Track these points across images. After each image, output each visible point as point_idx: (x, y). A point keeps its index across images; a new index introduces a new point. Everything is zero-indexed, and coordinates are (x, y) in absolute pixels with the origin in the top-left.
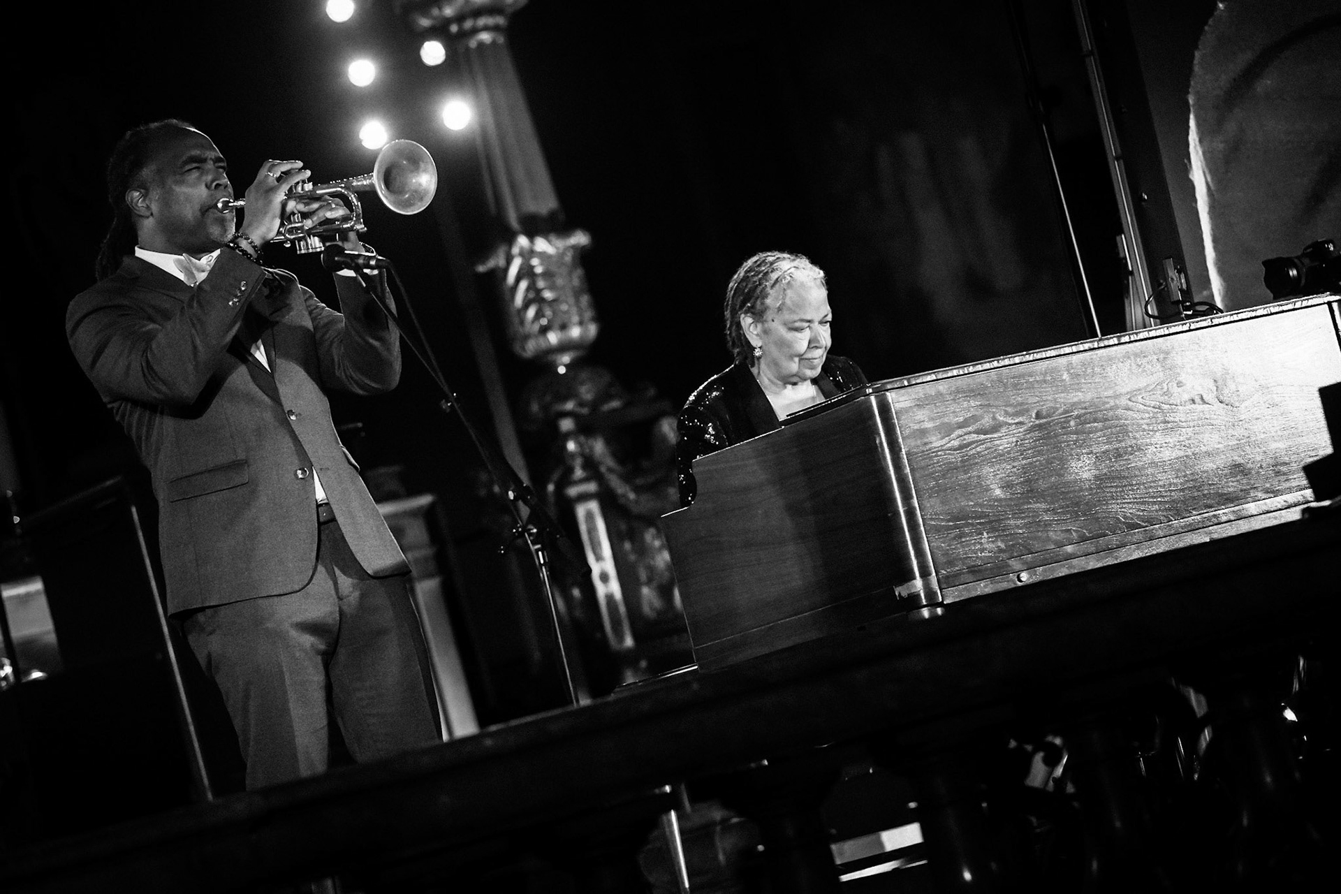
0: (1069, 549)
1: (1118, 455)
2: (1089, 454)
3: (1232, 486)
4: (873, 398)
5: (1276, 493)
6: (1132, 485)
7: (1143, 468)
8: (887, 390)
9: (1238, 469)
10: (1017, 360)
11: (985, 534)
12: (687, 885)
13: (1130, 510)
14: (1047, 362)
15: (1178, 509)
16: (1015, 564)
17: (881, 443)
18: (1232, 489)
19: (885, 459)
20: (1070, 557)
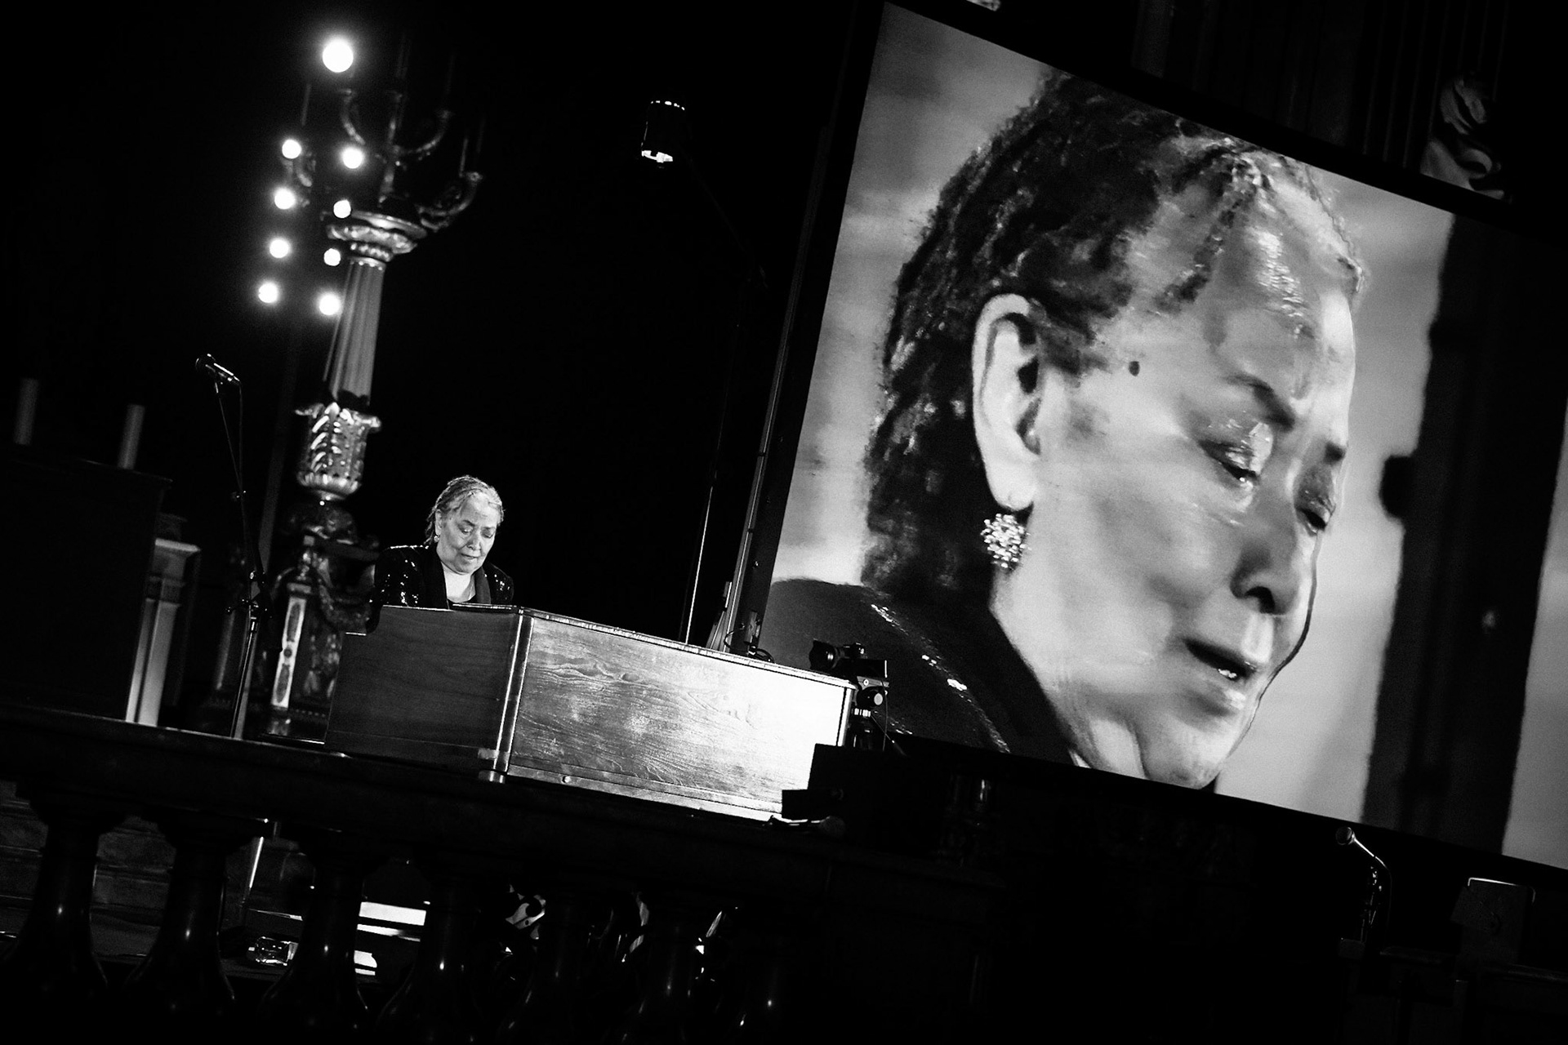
0: (606, 774)
1: (665, 726)
2: (646, 717)
3: (730, 780)
4: (521, 617)
5: (757, 797)
6: (665, 750)
7: (677, 742)
8: (533, 617)
9: (739, 770)
10: (627, 635)
11: (555, 741)
12: (251, 886)
13: (657, 766)
14: (646, 645)
15: (687, 779)
16: (565, 768)
17: (514, 649)
18: (728, 782)
19: (511, 661)
20: (603, 780)
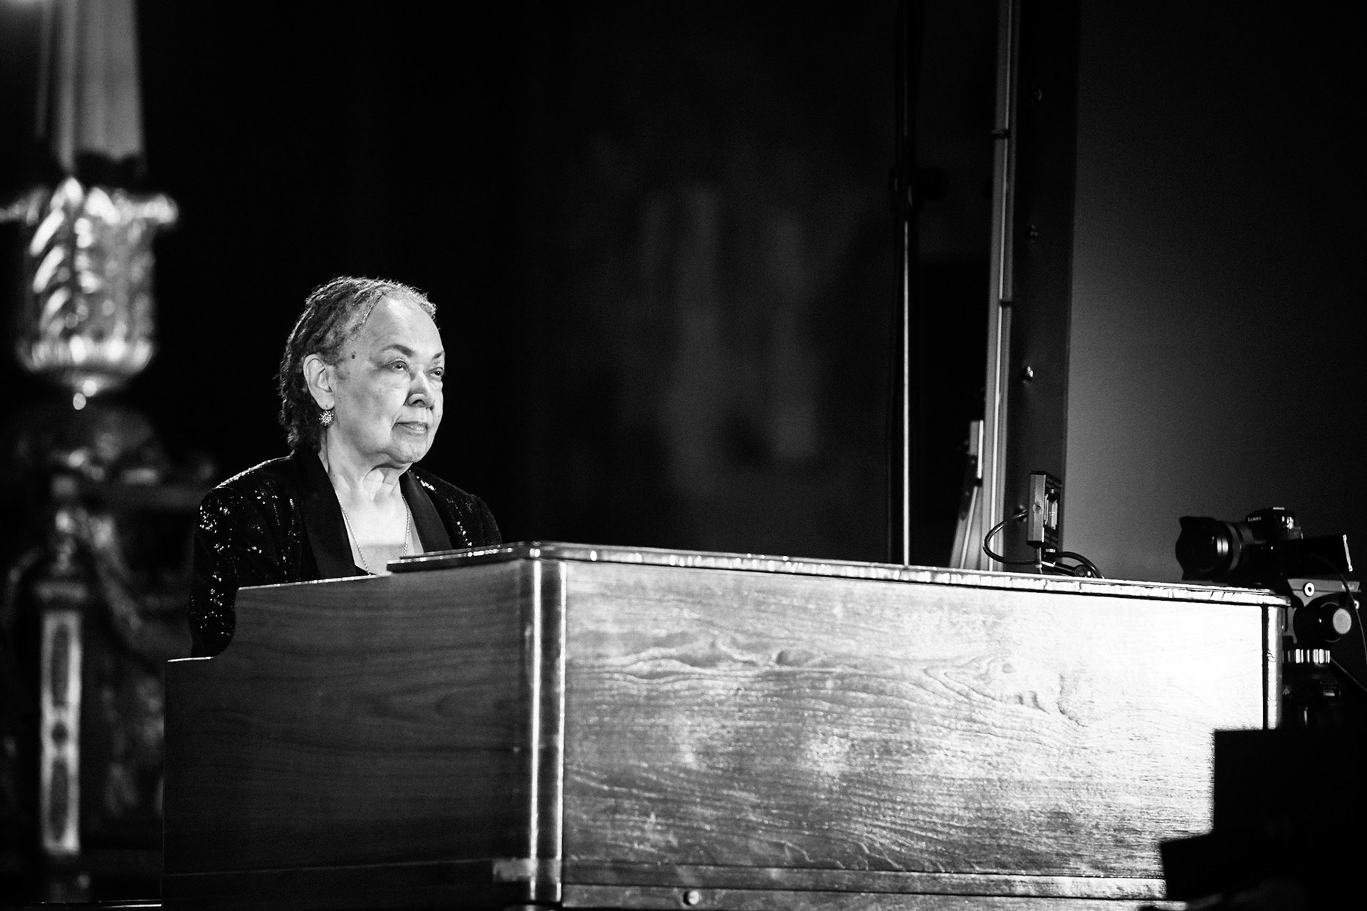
0: (775, 873)
1: (886, 751)
2: (842, 737)
3: (1045, 844)
4: (537, 568)
5: (1109, 872)
6: (895, 802)
7: (917, 781)
8: (563, 559)
9: (1061, 821)
10: (771, 565)
11: (653, 818)
13: (883, 839)
15: (955, 856)
16: (686, 875)
17: (532, 637)
18: (1043, 849)
19: (531, 662)
20: (772, 886)
